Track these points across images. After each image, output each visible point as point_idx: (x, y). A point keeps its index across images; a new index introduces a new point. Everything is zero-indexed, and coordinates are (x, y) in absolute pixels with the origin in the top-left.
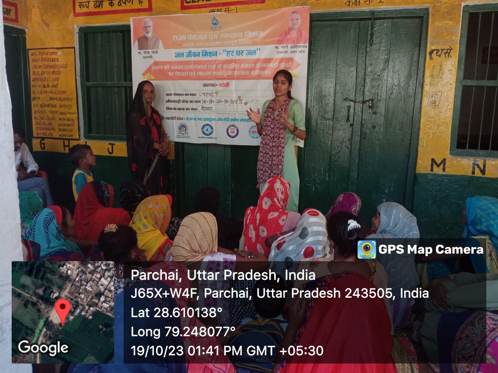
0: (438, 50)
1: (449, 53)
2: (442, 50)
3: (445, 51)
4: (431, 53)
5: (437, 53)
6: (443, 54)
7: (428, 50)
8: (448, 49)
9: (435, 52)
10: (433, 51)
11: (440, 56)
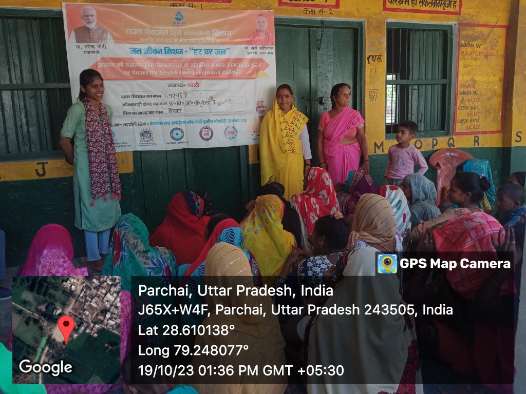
0: (373, 56)
1: (380, 59)
2: (376, 56)
3: (377, 57)
4: (368, 58)
5: (373, 58)
6: (376, 59)
7: (367, 56)
8: (379, 56)
9: (371, 57)
10: (370, 56)
11: (374, 60)
